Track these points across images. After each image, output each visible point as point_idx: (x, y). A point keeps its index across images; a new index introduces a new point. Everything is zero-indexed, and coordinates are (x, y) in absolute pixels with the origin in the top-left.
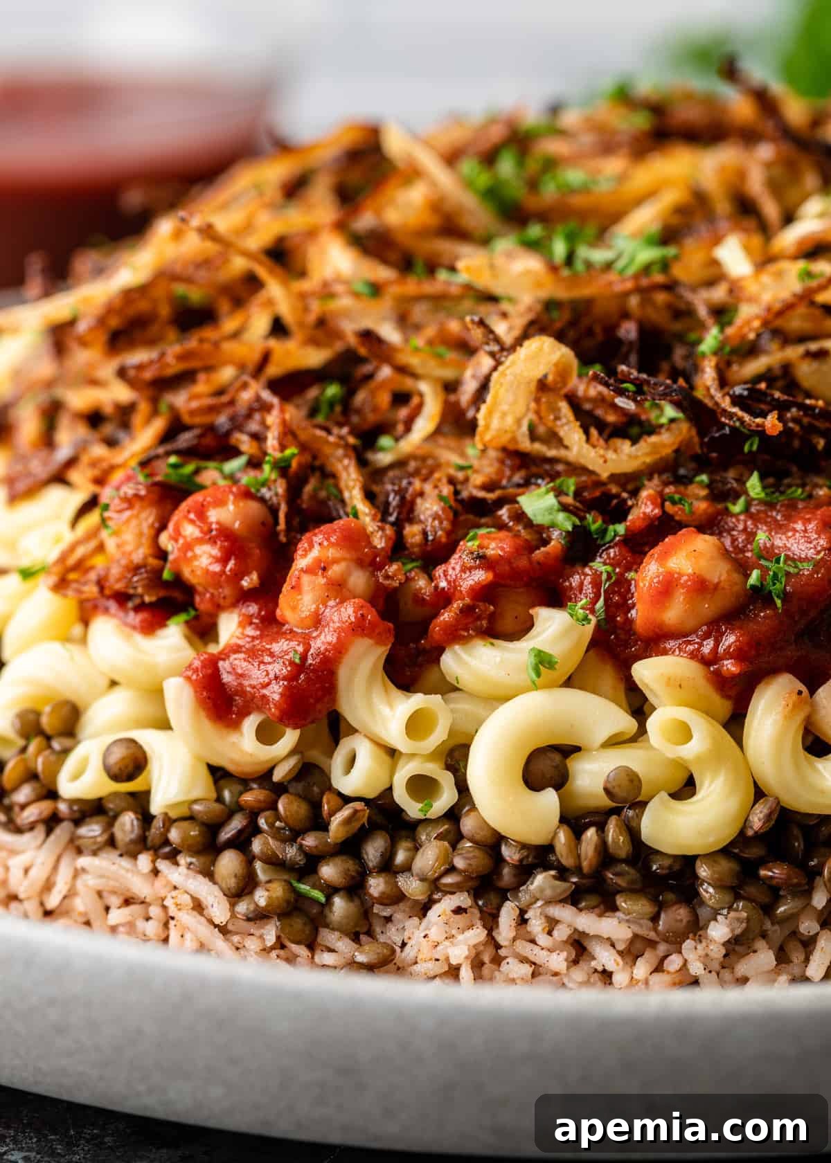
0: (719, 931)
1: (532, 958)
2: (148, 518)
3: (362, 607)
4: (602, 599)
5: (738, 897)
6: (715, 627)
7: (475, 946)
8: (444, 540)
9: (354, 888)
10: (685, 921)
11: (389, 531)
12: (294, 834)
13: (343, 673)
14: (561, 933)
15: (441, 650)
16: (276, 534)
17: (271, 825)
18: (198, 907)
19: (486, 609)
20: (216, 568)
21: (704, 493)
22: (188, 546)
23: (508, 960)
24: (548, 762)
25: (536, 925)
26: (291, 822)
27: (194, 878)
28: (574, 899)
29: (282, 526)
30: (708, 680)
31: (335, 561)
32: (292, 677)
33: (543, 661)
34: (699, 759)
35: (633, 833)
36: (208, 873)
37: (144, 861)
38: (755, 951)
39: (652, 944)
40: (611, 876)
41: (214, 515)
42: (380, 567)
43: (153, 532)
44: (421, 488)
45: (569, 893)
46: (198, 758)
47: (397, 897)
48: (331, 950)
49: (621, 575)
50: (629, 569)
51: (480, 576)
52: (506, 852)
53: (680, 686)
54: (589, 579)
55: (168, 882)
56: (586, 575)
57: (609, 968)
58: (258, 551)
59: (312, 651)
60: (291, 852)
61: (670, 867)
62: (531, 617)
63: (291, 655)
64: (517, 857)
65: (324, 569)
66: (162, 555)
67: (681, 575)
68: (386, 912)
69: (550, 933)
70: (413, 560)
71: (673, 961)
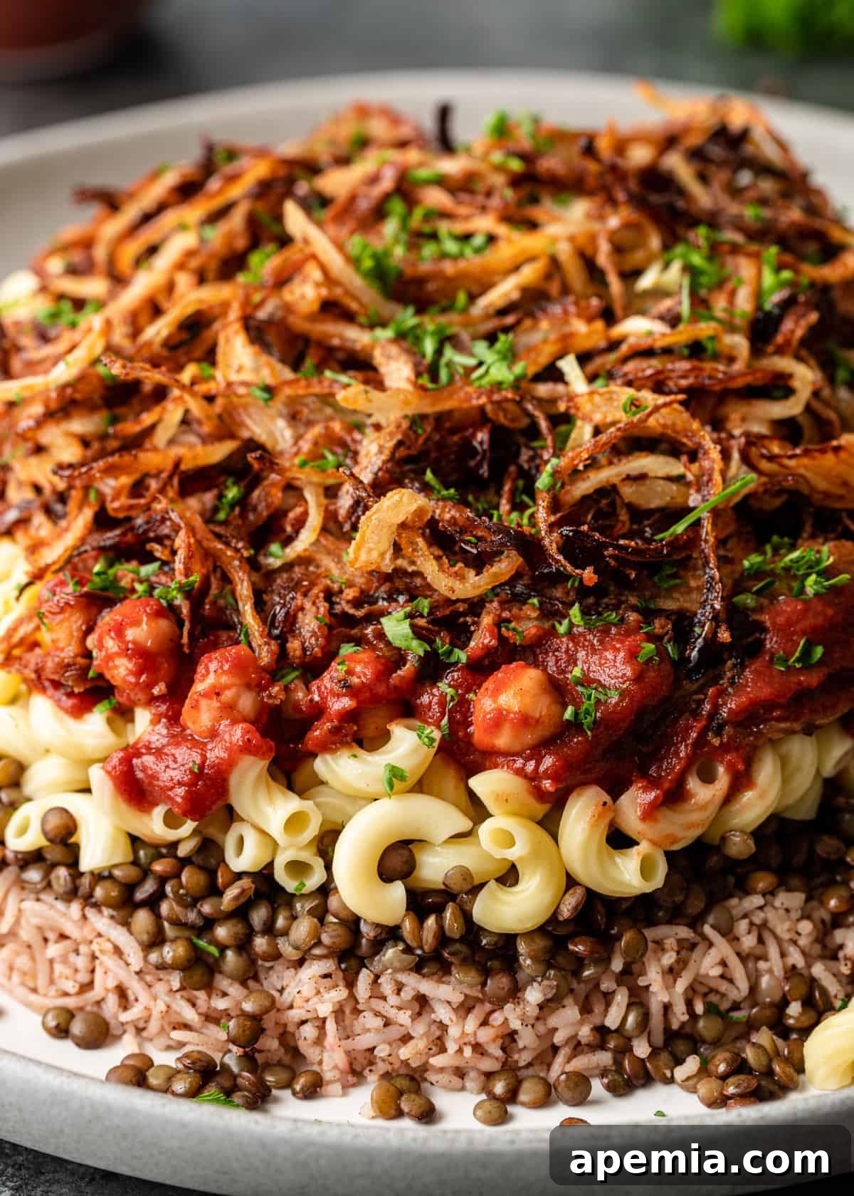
0: (534, 995)
1: (385, 1014)
2: (76, 621)
3: (248, 732)
4: (446, 717)
5: (549, 966)
6: (536, 752)
7: (339, 1002)
8: (319, 655)
9: (244, 945)
10: (506, 989)
11: (274, 646)
12: (193, 901)
13: (234, 780)
14: (407, 994)
15: (315, 755)
16: (182, 646)
17: (176, 893)
18: (118, 951)
19: (352, 728)
20: (132, 679)
21: (534, 615)
22: (109, 658)
23: (364, 1014)
24: (399, 858)
25: (387, 987)
26: (191, 891)
27: (115, 928)
28: (418, 968)
29: (185, 640)
30: (530, 793)
31: (227, 687)
32: (191, 784)
33: (395, 774)
34: (521, 859)
35: (467, 916)
36: (126, 924)
37: (75, 908)
38: (564, 1007)
39: (481, 1001)
40: (446, 955)
41: (130, 634)
42: (265, 688)
43: (81, 634)
44: (302, 604)
45: (413, 964)
46: (118, 829)
47: (276, 956)
48: (225, 994)
49: (463, 695)
50: (468, 690)
51: (346, 703)
52: (364, 928)
53: (507, 800)
54: (435, 700)
55: (94, 929)
56: (434, 695)
57: (446, 1021)
58: (166, 665)
59: (208, 762)
60: (192, 916)
61: (496, 944)
62: (389, 731)
63: (191, 764)
64: (372, 934)
65: (218, 694)
66: (88, 655)
67: (509, 712)
68: (268, 964)
69: (398, 993)
70: (295, 669)
71: (496, 1019)
